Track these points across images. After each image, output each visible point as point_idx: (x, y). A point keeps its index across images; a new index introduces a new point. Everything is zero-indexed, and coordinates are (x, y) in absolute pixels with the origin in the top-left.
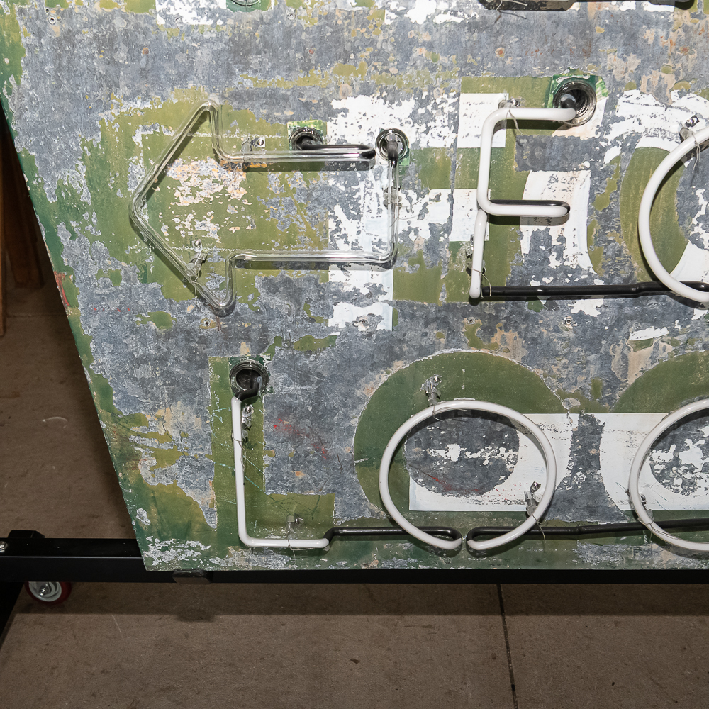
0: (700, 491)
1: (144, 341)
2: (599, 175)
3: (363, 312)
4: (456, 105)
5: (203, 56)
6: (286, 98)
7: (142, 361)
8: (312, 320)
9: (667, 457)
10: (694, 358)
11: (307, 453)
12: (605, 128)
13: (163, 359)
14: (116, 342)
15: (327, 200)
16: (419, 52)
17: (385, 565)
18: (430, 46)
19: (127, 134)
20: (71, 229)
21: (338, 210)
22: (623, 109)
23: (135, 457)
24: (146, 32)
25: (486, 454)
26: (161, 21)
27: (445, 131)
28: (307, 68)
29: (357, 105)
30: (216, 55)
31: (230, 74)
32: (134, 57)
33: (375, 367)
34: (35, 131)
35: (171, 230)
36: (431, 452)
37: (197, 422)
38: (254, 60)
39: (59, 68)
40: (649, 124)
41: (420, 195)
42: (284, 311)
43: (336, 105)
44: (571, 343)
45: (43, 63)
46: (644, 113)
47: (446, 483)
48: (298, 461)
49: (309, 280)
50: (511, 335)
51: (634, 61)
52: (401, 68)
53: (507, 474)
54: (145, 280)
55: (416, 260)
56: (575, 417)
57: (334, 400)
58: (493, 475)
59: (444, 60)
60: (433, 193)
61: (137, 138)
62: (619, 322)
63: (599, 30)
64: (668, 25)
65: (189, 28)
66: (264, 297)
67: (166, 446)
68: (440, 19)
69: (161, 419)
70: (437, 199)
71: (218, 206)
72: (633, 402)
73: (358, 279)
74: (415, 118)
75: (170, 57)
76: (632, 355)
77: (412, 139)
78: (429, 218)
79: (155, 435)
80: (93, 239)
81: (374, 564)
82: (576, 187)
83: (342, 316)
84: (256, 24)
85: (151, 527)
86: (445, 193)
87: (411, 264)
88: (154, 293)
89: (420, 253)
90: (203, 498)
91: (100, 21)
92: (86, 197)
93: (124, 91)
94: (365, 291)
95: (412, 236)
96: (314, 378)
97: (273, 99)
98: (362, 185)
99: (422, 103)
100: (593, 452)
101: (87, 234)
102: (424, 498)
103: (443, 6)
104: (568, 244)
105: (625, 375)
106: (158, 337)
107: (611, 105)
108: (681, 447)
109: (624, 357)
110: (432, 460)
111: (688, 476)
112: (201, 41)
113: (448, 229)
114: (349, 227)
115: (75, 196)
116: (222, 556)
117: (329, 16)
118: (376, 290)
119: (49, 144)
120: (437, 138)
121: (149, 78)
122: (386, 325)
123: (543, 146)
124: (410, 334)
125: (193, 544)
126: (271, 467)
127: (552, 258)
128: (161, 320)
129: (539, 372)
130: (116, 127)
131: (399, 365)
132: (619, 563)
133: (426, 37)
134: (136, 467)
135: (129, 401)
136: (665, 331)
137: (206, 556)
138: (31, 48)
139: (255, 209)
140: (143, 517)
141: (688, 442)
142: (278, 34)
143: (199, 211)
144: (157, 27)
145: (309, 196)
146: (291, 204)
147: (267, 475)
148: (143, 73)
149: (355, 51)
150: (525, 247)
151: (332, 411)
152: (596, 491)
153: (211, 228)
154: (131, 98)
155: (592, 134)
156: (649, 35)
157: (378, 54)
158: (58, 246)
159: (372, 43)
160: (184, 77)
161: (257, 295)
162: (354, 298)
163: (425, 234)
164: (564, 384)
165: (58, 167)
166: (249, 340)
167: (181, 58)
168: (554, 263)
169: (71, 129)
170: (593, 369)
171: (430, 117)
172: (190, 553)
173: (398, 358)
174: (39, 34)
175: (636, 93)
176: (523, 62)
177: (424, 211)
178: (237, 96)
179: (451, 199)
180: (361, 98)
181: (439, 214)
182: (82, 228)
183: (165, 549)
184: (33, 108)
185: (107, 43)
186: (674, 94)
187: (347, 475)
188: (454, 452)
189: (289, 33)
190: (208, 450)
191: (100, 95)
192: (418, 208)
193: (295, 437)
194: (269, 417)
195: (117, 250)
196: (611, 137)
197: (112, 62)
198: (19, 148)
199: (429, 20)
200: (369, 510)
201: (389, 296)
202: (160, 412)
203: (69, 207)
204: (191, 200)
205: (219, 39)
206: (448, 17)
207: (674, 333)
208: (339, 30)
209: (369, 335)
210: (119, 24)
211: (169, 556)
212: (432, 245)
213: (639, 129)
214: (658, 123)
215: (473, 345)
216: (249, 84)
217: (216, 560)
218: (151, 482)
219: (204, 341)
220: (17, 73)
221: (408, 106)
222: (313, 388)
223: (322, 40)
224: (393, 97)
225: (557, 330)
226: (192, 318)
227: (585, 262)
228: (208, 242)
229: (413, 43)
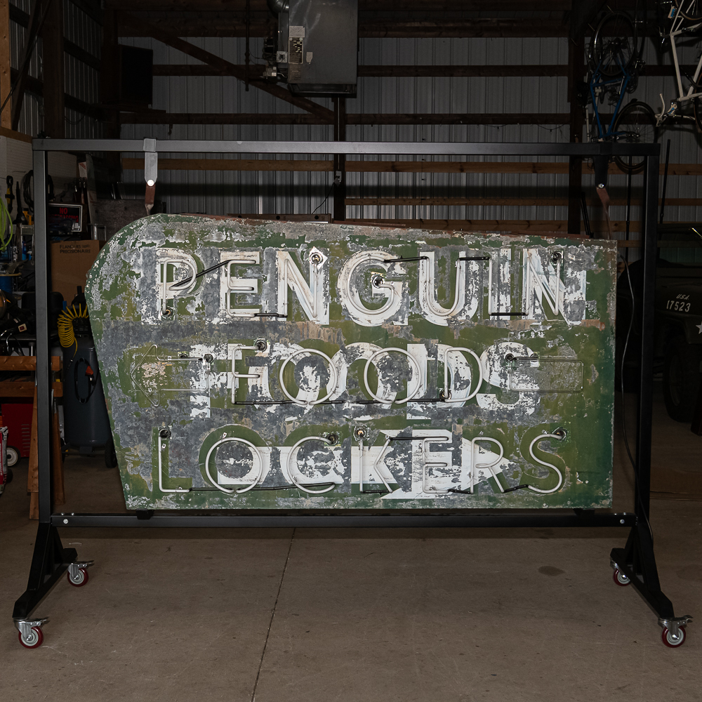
0: (315, 476)
1: (132, 422)
2: (270, 368)
3: (201, 411)
4: (227, 347)
5: (154, 333)
6: (177, 345)
7: (131, 428)
8: (185, 414)
9: (303, 463)
10: (306, 427)
11: (183, 461)
12: (270, 354)
13: (137, 428)
14: (123, 422)
15: (190, 375)
16: (215, 332)
17: (211, 507)
18: (218, 330)
19: (131, 356)
20: (111, 385)
21: (193, 378)
22: (275, 348)
23: (126, 463)
24: (138, 326)
25: (242, 462)
26: (143, 324)
27: (224, 355)
28: (184, 336)
29: (198, 347)
30: (158, 333)
31: (162, 338)
32: (134, 334)
33: (205, 430)
34: (104, 355)
35: (142, 385)
36: (224, 461)
37: (147, 450)
38: (169, 334)
39: (113, 337)
40: (283, 352)
41: (217, 374)
42: (176, 411)
43: (192, 347)
44: (267, 422)
45: (108, 335)
46: (282, 349)
47: (229, 474)
48: (180, 465)
49: (184, 401)
50: (248, 419)
51: (277, 335)
52: (211, 336)
53: (250, 469)
54: (133, 401)
55: (217, 394)
56: (271, 448)
57: (192, 442)
58: (245, 470)
59: (223, 334)
60: (221, 373)
61: (134, 357)
62: (281, 415)
63: (266, 326)
64: (285, 325)
65: (151, 325)
66: (170, 406)
67: (136, 459)
68: (221, 323)
69: (135, 449)
70: (223, 375)
71: (157, 377)
72: (289, 442)
73: (199, 400)
74: (215, 350)
75: (145, 334)
76: (287, 426)
77: (214, 357)
78: (220, 381)
79: (133, 455)
80: (118, 388)
81: (207, 507)
82: (264, 372)
83: (195, 413)
84: (169, 324)
85: (129, 491)
86: (225, 373)
87: (216, 396)
88: (136, 405)
89: (218, 392)
90: (148, 479)
91: (125, 323)
92: (117, 375)
93: (131, 343)
94: (201, 405)
95: (215, 386)
96: (186, 434)
97: (174, 345)
98: (200, 371)
99: (217, 347)
100: (278, 461)
101: (117, 386)
102: (223, 479)
103: (222, 320)
104: (263, 389)
105: (285, 433)
106: (136, 420)
107: (272, 347)
108: (307, 459)
109: (284, 427)
110: (225, 464)
111: (310, 470)
112: (154, 329)
113: (226, 384)
114: (196, 384)
115: (114, 374)
116: (154, 503)
117: (190, 322)
118: (205, 404)
119: (108, 358)
120: (222, 357)
121: (138, 339)
122: (208, 416)
123: (253, 359)
124: (216, 419)
125: (144, 498)
126: (171, 467)
127: (259, 393)
128: (137, 414)
129: (258, 432)
130: (128, 354)
131: (213, 430)
132: (292, 506)
133: (217, 328)
134: (126, 468)
135: (126, 443)
136: (296, 418)
137: (148, 503)
138: (105, 331)
139: (168, 378)
140: (127, 487)
141: (309, 457)
142: (175, 327)
143: (151, 379)
144: (141, 325)
145: (184, 374)
146: (178, 377)
147: (170, 470)
148: (137, 338)
149: (197, 332)
150: (250, 391)
151: (192, 446)
152: (280, 476)
153: (155, 384)
154: (132, 345)
155: (267, 356)
156: (280, 327)
157: (204, 333)
158: (107, 390)
159: (202, 329)
160: (148, 339)
161: (168, 406)
162: (198, 407)
163: (220, 386)
164: (265, 437)
165: (110, 366)
166: (165, 421)
167: (148, 334)
168: (259, 396)
169: (114, 354)
170: (275, 431)
171: (219, 351)
172: (142, 502)
173: (212, 427)
174: (108, 327)
175: (278, 344)
176: (245, 335)
177: (219, 379)
178: (163, 344)
179: (227, 375)
180: (199, 345)
181: (223, 380)
182: (115, 384)
183: (134, 500)
184: (104, 348)
185: (127, 330)
186: (289, 344)
187: (197, 470)
188: (232, 461)
189: (179, 327)
190: (150, 461)
191: (124, 344)
192: (217, 377)
193: (179, 455)
194: (171, 448)
195: (125, 392)
196: (273, 356)
197: (128, 335)
198: (99, 360)
199: (218, 323)
200: (205, 484)
201: (209, 407)
202: (135, 447)
203: (112, 378)
204: (149, 376)
205: (159, 329)
206: (223, 323)
207: (299, 418)
208: (193, 326)
209: (203, 420)
210: (131, 325)
211: (135, 503)
212: (222, 389)
213: (281, 354)
214: (286, 352)
215: (236, 423)
216: (167, 341)
217: (151, 505)
218: (131, 473)
219: (151, 421)
220: (101, 339)
221: (213, 347)
222: (185, 438)
223: (188, 329)
224: (208, 345)
225: (262, 417)
226: (147, 414)
227: (269, 395)
228: (153, 389)
229: (214, 329)
